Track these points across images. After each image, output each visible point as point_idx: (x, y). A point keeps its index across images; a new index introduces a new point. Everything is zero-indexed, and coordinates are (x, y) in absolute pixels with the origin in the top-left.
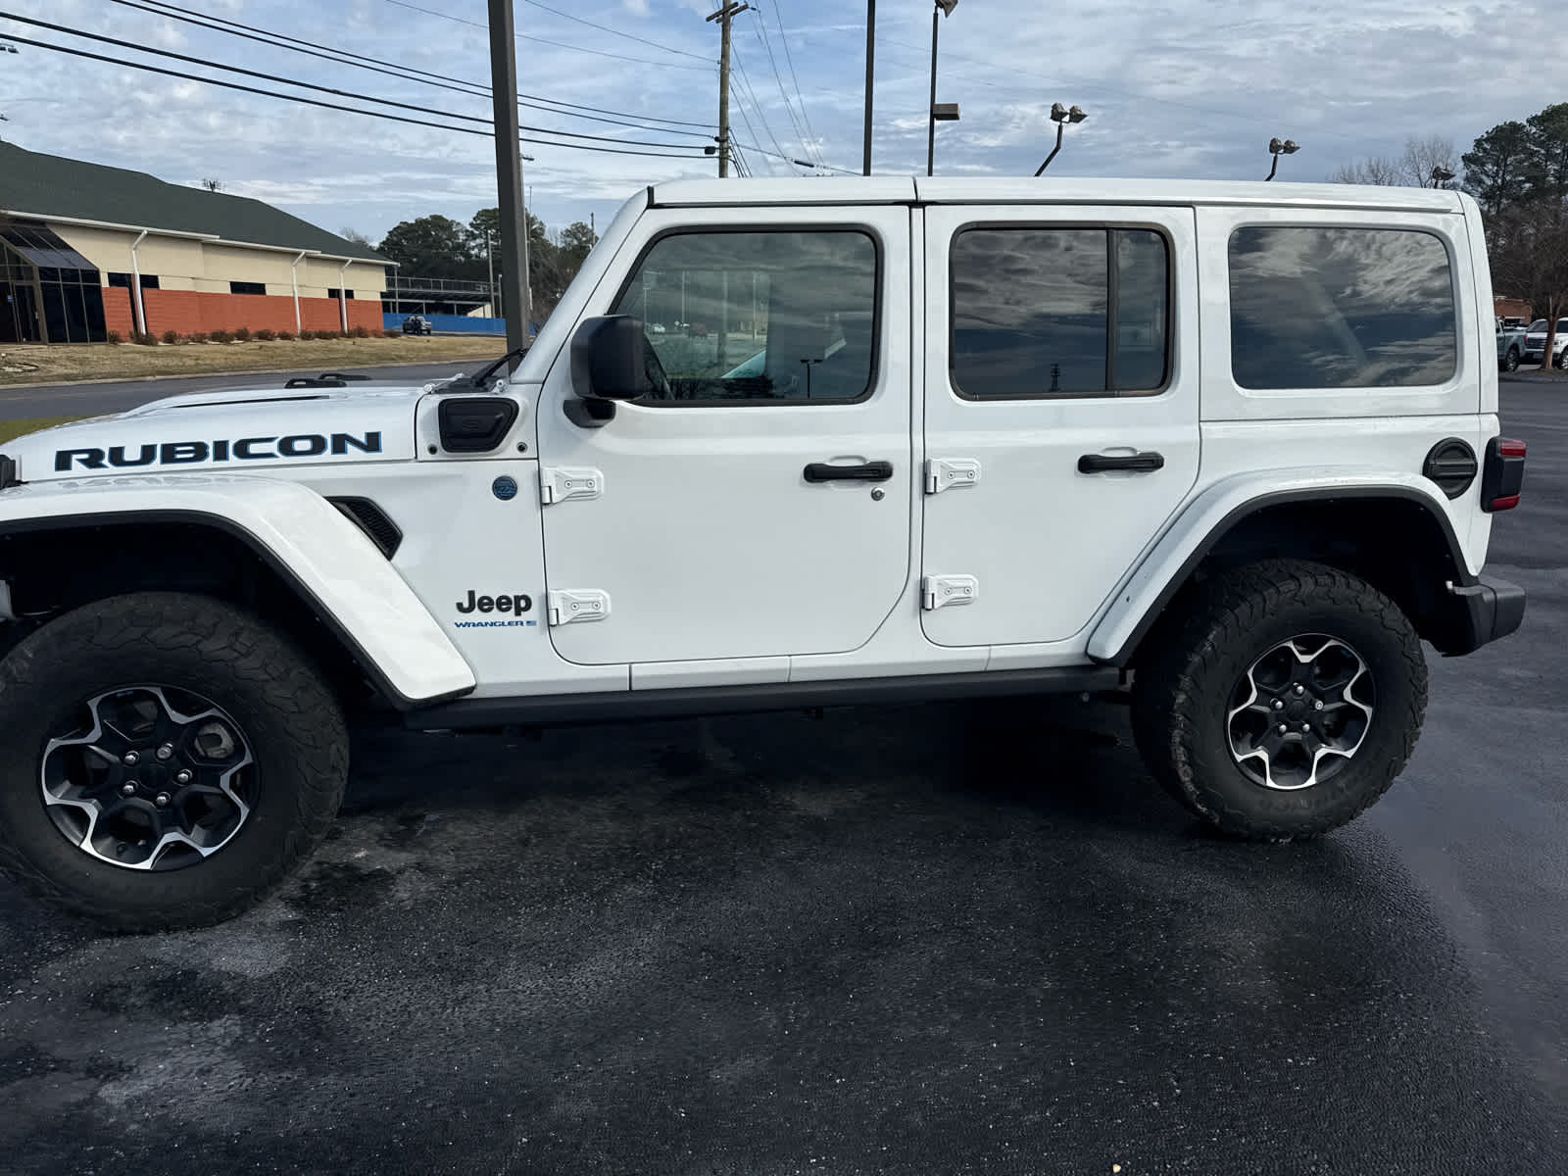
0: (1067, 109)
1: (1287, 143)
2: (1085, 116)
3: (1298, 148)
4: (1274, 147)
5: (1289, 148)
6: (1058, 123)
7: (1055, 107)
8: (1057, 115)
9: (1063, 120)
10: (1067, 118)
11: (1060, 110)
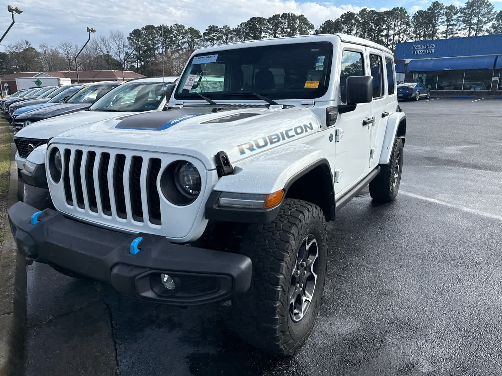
0: (14, 8)
1: (92, 29)
2: (22, 12)
3: (96, 31)
4: (88, 30)
5: (93, 31)
6: (12, 13)
7: (9, 7)
8: (10, 10)
9: (13, 12)
10: (14, 12)
11: (12, 8)
